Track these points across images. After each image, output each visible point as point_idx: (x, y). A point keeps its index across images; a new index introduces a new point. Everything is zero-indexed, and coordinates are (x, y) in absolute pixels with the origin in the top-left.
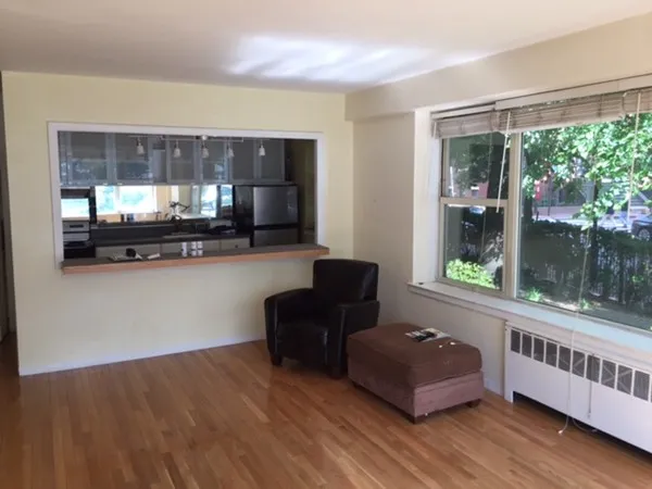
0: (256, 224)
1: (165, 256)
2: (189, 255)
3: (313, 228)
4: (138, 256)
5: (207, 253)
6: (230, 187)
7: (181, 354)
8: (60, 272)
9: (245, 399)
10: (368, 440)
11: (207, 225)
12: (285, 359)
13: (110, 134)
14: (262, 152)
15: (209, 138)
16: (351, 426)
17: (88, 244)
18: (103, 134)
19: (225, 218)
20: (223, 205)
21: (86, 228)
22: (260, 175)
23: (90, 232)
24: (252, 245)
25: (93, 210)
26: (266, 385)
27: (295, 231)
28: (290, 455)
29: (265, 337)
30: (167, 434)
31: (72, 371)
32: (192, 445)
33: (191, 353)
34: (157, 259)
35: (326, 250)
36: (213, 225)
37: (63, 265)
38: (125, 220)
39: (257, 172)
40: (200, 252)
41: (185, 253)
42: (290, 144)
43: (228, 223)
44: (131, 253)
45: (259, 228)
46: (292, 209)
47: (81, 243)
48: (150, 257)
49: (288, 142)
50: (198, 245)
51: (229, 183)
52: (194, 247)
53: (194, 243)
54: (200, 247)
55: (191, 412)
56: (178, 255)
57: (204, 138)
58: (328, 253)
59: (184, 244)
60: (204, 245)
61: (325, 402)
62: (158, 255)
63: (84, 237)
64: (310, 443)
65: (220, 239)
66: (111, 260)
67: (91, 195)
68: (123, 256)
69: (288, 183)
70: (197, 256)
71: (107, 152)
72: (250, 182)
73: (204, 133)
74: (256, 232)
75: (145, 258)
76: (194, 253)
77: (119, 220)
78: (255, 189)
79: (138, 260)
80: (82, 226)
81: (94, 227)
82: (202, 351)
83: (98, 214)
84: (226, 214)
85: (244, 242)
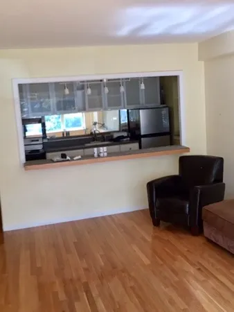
0: (142, 134)
1: (84, 157)
2: (99, 156)
3: (179, 135)
4: (68, 158)
5: (110, 154)
6: (126, 110)
7: (97, 218)
8: (23, 169)
9: (135, 248)
10: (216, 278)
11: (112, 136)
12: (161, 222)
13: (51, 83)
14: (143, 86)
15: (109, 80)
16: (205, 268)
17: (42, 151)
18: (47, 84)
19: (124, 131)
20: (122, 122)
21: (40, 142)
22: (144, 102)
23: (43, 143)
24: (140, 147)
25: (44, 130)
26: (149, 239)
27: (168, 137)
28: (163, 287)
29: (148, 207)
30: (86, 270)
31: (33, 228)
32: (101, 277)
33: (103, 218)
34: (79, 159)
35: (187, 149)
36: (116, 136)
37: (25, 165)
38: (65, 135)
39: (142, 100)
40: (106, 154)
41: (96, 155)
42: (163, 80)
43: (125, 134)
44: (64, 156)
45: (145, 136)
46: (166, 123)
47: (38, 151)
48: (75, 159)
49: (162, 78)
50: (103, 150)
51: (125, 108)
52: (102, 151)
53: (101, 148)
54: (105, 150)
55: (101, 256)
56: (92, 156)
57: (105, 81)
58: (189, 151)
59: (95, 149)
60: (107, 149)
61: (188, 251)
62: (80, 157)
63: (40, 147)
64: (176, 279)
65: (119, 144)
66: (52, 161)
67: (43, 121)
68: (59, 158)
69: (162, 106)
70: (104, 157)
71: (51, 94)
72: (138, 106)
73: (105, 78)
74: (142, 139)
75: (72, 159)
76: (102, 155)
77: (61, 136)
78: (141, 111)
79: (68, 160)
80: (38, 141)
81: (45, 141)
82: (110, 216)
83: (47, 132)
84: (124, 128)
85: (136, 145)
